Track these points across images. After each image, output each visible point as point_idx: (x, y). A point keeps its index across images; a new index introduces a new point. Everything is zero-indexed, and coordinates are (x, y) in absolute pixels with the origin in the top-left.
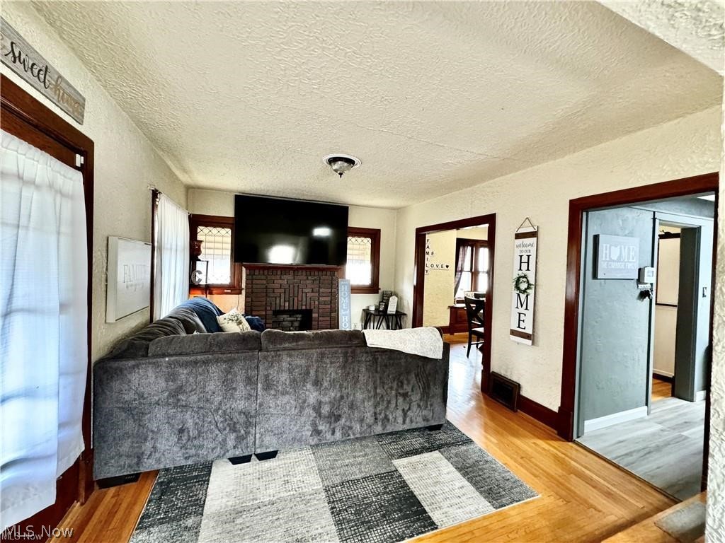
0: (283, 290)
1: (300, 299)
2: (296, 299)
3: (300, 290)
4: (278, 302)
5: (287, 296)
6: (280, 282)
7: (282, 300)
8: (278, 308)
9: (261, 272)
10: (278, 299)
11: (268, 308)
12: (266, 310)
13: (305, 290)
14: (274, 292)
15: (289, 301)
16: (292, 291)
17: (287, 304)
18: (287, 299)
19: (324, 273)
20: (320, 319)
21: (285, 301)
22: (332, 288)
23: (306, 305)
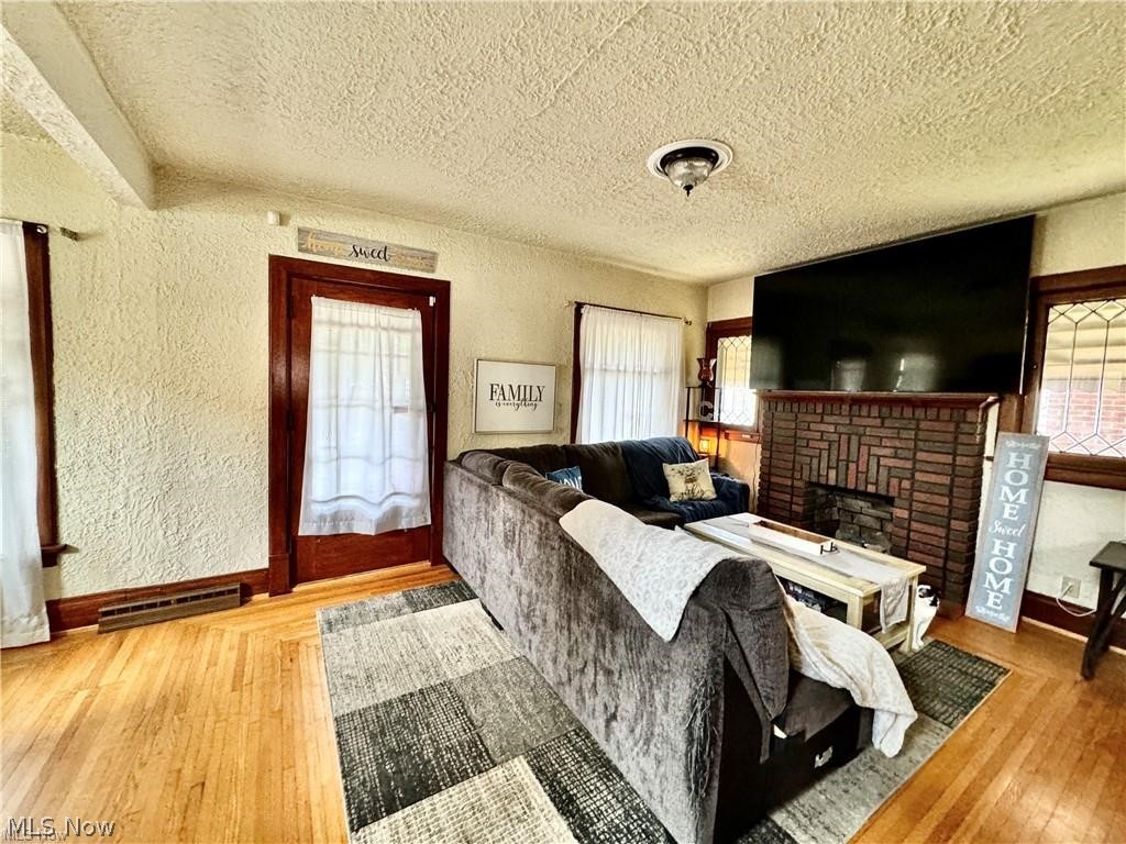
0: (825, 445)
1: (862, 468)
2: (852, 466)
3: (864, 449)
4: (815, 466)
5: (834, 458)
6: (823, 427)
7: (824, 464)
8: (814, 479)
9: (788, 406)
10: (815, 461)
11: (797, 475)
12: (793, 478)
13: (875, 450)
14: (807, 446)
15: (837, 468)
16: (844, 447)
17: (832, 474)
18: (833, 464)
19: (932, 413)
20: (915, 525)
21: (829, 467)
22: (955, 455)
23: (876, 484)
